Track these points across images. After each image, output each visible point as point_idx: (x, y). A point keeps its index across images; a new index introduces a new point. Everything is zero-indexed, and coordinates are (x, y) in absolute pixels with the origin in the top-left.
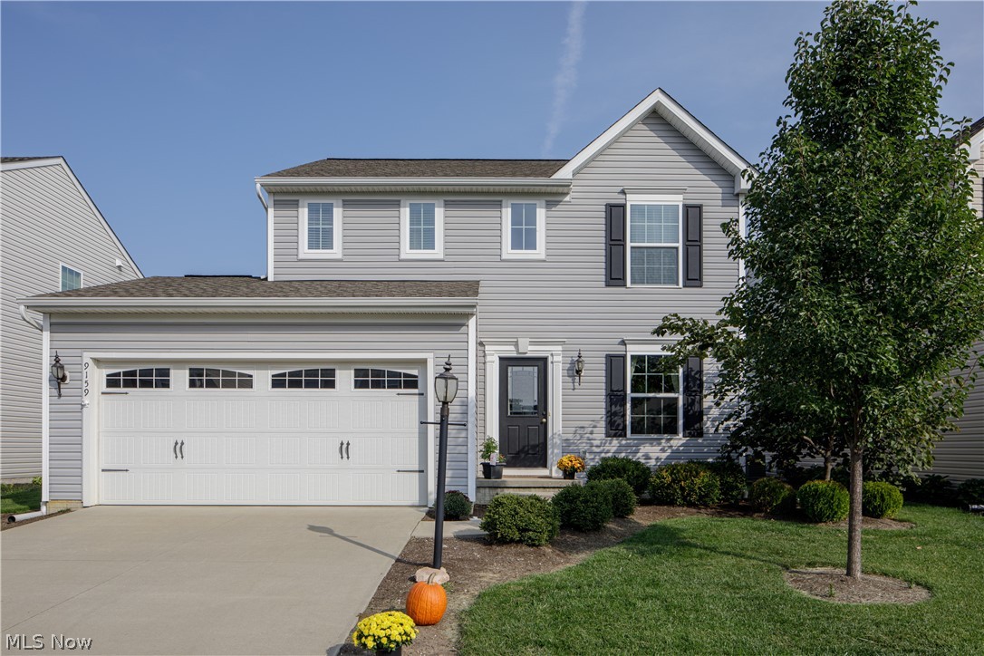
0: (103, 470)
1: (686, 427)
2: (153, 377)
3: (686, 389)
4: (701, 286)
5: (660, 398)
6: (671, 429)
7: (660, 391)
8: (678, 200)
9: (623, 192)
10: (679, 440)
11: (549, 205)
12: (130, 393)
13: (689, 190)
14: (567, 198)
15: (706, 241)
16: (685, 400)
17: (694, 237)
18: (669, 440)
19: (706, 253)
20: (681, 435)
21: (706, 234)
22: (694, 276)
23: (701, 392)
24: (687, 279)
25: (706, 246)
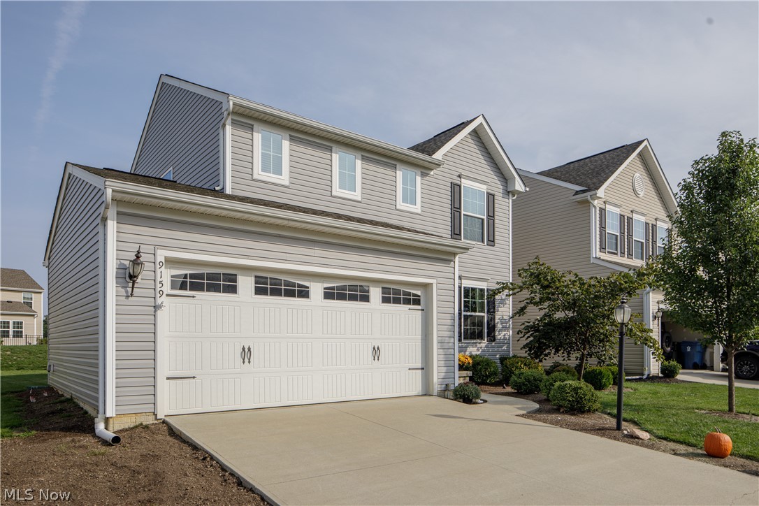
0: (168, 378)
1: (488, 336)
2: (222, 281)
3: (488, 312)
4: (493, 246)
5: (475, 316)
6: (480, 336)
7: (475, 311)
8: (483, 188)
9: (459, 176)
10: (484, 343)
11: (424, 175)
12: (198, 297)
13: (491, 184)
14: (432, 173)
15: (496, 217)
16: (488, 317)
17: (491, 214)
18: (480, 343)
19: (496, 225)
20: (486, 339)
21: (496, 213)
22: (491, 239)
23: (494, 312)
24: (489, 240)
25: (496, 221)
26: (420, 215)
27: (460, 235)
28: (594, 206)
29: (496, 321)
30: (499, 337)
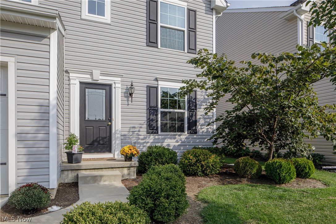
1: (189, 129)
3: (189, 108)
4: (196, 54)
8: (184, 5)
15: (197, 30)
16: (189, 114)
17: (192, 26)
18: (180, 135)
19: (197, 36)
20: (186, 133)
21: (197, 26)
22: (192, 47)
23: (196, 110)
24: (189, 48)
25: (197, 33)
26: (110, 25)
27: (157, 43)
28: (301, 20)
29: (198, 117)
30: (201, 131)
